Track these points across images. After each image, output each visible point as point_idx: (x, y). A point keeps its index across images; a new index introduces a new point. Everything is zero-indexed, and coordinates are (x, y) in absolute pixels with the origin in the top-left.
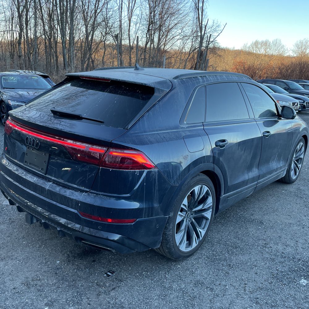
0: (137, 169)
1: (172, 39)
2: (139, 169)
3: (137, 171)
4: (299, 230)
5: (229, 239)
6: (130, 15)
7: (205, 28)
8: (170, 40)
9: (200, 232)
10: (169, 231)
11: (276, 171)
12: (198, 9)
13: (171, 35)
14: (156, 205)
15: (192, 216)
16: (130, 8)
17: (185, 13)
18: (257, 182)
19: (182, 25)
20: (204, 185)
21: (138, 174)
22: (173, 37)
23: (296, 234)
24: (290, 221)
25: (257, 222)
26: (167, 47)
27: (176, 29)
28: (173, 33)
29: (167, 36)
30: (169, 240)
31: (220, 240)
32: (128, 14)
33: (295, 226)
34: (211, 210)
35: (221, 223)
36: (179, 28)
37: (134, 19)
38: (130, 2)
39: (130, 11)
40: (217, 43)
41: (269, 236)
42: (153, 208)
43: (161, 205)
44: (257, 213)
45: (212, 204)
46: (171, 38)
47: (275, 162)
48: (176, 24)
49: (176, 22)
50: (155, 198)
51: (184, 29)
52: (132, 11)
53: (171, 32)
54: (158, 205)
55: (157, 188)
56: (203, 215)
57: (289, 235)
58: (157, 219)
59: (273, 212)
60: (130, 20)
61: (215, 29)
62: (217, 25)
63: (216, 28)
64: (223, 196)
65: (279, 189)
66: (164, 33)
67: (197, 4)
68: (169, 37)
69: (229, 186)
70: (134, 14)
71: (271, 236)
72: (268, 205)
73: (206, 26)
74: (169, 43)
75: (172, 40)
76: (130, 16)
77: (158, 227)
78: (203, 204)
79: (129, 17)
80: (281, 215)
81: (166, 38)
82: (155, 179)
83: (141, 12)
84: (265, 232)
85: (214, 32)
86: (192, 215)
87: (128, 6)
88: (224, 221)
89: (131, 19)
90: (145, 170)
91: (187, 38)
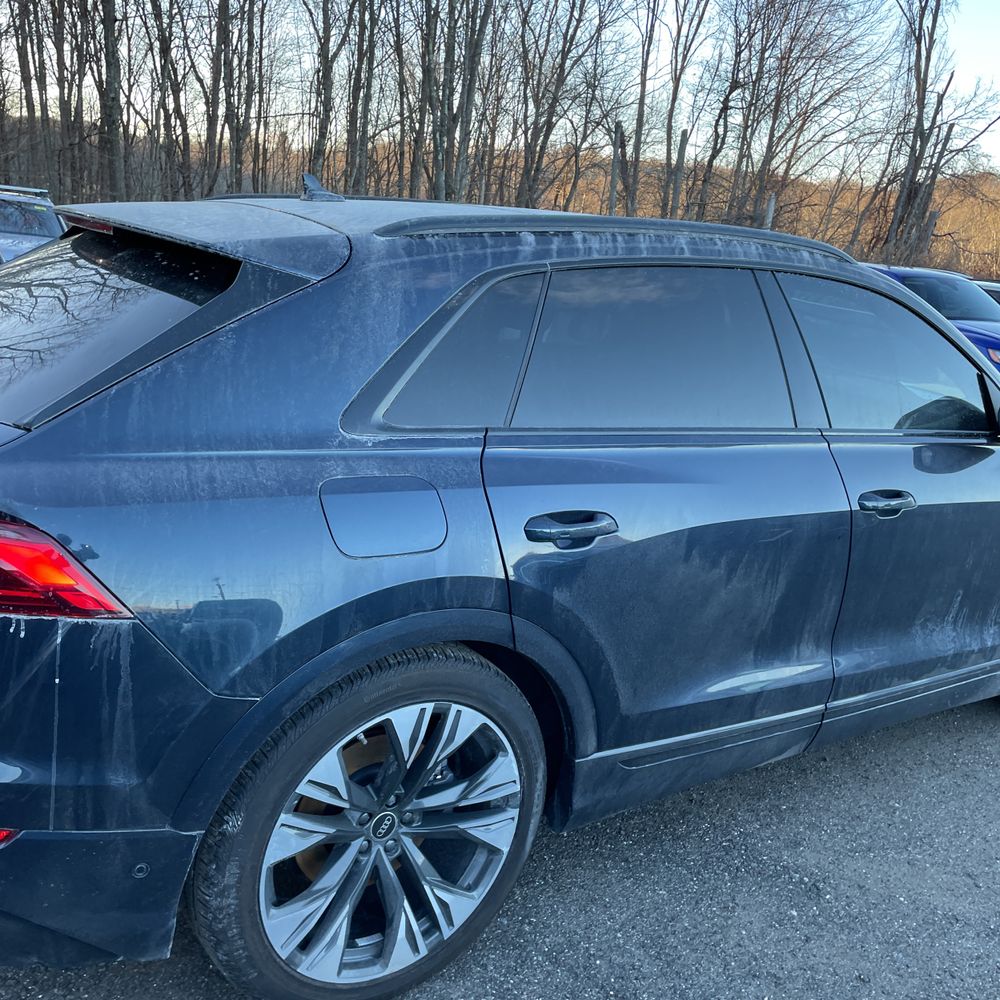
0: (16, 611)
1: (819, 142)
2: (29, 611)
3: (18, 621)
4: (978, 958)
5: (618, 946)
6: (679, 64)
7: (940, 102)
8: (811, 144)
9: (443, 905)
10: (221, 894)
11: (953, 667)
12: (919, 37)
13: (815, 127)
14: (121, 779)
15: (404, 829)
16: (682, 40)
17: (874, 54)
18: (821, 707)
19: (863, 95)
20: (456, 703)
21: (22, 635)
22: (825, 136)
23: (953, 977)
24: (962, 907)
25: (795, 884)
26: (798, 169)
27: (835, 107)
28: (825, 122)
29: (801, 130)
30: (224, 931)
31: (570, 947)
32: (674, 61)
33: (971, 934)
34: (514, 813)
35: (626, 861)
36: (848, 104)
37: (691, 76)
38: (683, 21)
39: (681, 49)
40: (986, 156)
41: (811, 968)
42: (100, 791)
43: (150, 780)
44: (825, 838)
45: (517, 788)
46: (817, 138)
47: (949, 628)
48: (838, 93)
49: (836, 84)
50: (115, 747)
51: (867, 110)
52: (687, 49)
53: (816, 118)
54: (135, 781)
55: (125, 704)
56: (463, 830)
57: (913, 975)
58: (131, 841)
59: (902, 844)
60: (677, 80)
61: (980, 110)
62: (990, 94)
63: (984, 104)
64: (592, 755)
65: (991, 741)
66: (792, 122)
67: (917, 23)
68: (806, 135)
69: (625, 719)
70: (694, 59)
71: (822, 968)
72: (896, 809)
73: (943, 95)
74: (806, 158)
75: (818, 146)
76: (679, 67)
77: (141, 875)
78: (464, 785)
79: (676, 70)
80: (932, 865)
81: (798, 137)
82: (115, 666)
83: (717, 52)
84: (808, 940)
85: (978, 118)
86: (408, 824)
87: (674, 34)
88: (648, 853)
89: (682, 76)
90: (59, 618)
91: (873, 138)
